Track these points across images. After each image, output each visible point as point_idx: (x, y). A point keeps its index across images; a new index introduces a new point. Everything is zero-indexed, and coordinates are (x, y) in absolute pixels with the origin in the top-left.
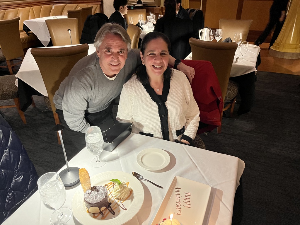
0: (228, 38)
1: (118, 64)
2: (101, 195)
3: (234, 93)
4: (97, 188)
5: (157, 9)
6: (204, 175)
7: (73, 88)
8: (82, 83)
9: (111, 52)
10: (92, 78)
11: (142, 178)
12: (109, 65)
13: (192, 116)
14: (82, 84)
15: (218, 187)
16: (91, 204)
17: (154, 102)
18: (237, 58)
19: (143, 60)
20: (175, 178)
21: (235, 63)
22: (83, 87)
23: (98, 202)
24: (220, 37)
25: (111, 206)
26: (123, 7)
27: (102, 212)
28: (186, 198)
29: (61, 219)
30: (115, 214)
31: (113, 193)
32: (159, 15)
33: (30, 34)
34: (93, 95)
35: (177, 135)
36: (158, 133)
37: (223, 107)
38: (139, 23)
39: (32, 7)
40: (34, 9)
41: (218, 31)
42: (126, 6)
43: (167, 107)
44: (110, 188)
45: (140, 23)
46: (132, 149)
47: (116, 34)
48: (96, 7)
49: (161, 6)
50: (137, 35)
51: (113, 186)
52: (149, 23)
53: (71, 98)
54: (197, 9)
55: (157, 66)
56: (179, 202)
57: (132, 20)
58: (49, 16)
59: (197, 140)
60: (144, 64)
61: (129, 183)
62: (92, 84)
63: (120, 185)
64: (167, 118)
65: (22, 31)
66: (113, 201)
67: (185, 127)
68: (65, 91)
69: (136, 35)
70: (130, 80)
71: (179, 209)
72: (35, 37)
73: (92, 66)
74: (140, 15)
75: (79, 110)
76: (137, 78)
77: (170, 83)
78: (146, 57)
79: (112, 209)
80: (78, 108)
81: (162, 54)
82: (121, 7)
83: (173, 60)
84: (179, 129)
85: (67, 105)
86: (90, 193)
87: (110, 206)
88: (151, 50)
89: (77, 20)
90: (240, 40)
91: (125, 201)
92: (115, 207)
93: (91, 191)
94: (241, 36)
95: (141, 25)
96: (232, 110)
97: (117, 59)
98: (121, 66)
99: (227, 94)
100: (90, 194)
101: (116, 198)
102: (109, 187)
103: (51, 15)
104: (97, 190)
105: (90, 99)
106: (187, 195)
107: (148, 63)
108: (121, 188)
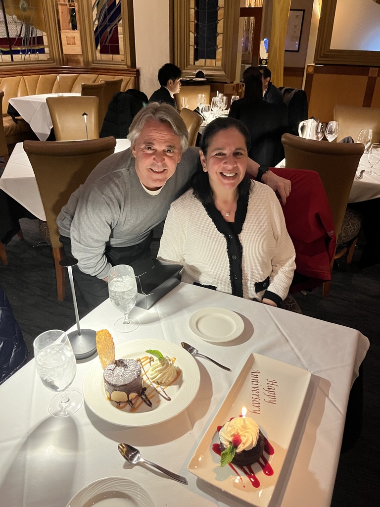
0: (348, 138)
1: (164, 170)
2: (130, 373)
3: (354, 229)
4: (125, 362)
5: (228, 87)
6: (299, 355)
7: (89, 204)
8: (106, 195)
9: (154, 149)
10: (121, 189)
11: (197, 354)
12: (149, 171)
13: (281, 261)
14: (106, 198)
15: (323, 375)
16: (114, 386)
17: (221, 234)
18: (362, 172)
19: (204, 164)
20: (252, 356)
21: (359, 178)
22: (107, 203)
23: (126, 383)
24: (334, 136)
25: (146, 392)
26: (174, 82)
27: (131, 401)
28: (269, 389)
29: (65, 408)
30: (153, 406)
31: (150, 372)
32: (233, 97)
33: (19, 122)
34: (121, 217)
35: (257, 291)
36: (225, 285)
37: (335, 252)
38: (198, 108)
39: (23, 76)
40: (26, 81)
41: (331, 124)
42: (178, 81)
43: (241, 242)
44: (145, 365)
45: (200, 108)
46: (181, 307)
47: (163, 121)
48: (128, 80)
49: (235, 82)
50: (196, 126)
51: (150, 362)
52: (215, 109)
53: (85, 220)
54: (296, 89)
55: (228, 173)
56: (257, 394)
57: (186, 102)
58: (51, 93)
59: (289, 303)
60: (205, 171)
61: (175, 359)
62: (122, 199)
63: (162, 361)
64: (241, 260)
65: (5, 116)
66: (149, 386)
67: (271, 279)
68: (78, 208)
69: (193, 126)
70: (183, 196)
71: (257, 405)
72: (27, 125)
73: (123, 170)
74: (200, 95)
75: (98, 241)
76: (193, 194)
77: (249, 204)
78: (209, 159)
79: (147, 398)
80: (96, 237)
81: (236, 154)
82: (170, 81)
83: (255, 166)
84: (260, 281)
85: (79, 231)
86: (114, 370)
87: (144, 393)
88: (219, 147)
89: (98, 100)
90: (369, 140)
91: (169, 387)
92: (152, 394)
93: (116, 367)
94: (370, 134)
95: (202, 112)
96: (349, 259)
97: (162, 162)
98: (168, 174)
99: (343, 230)
100: (112, 371)
101: (154, 382)
102: (143, 364)
103: (53, 91)
104: (125, 366)
105: (116, 223)
106: (271, 383)
107: (213, 169)
108: (163, 365)
